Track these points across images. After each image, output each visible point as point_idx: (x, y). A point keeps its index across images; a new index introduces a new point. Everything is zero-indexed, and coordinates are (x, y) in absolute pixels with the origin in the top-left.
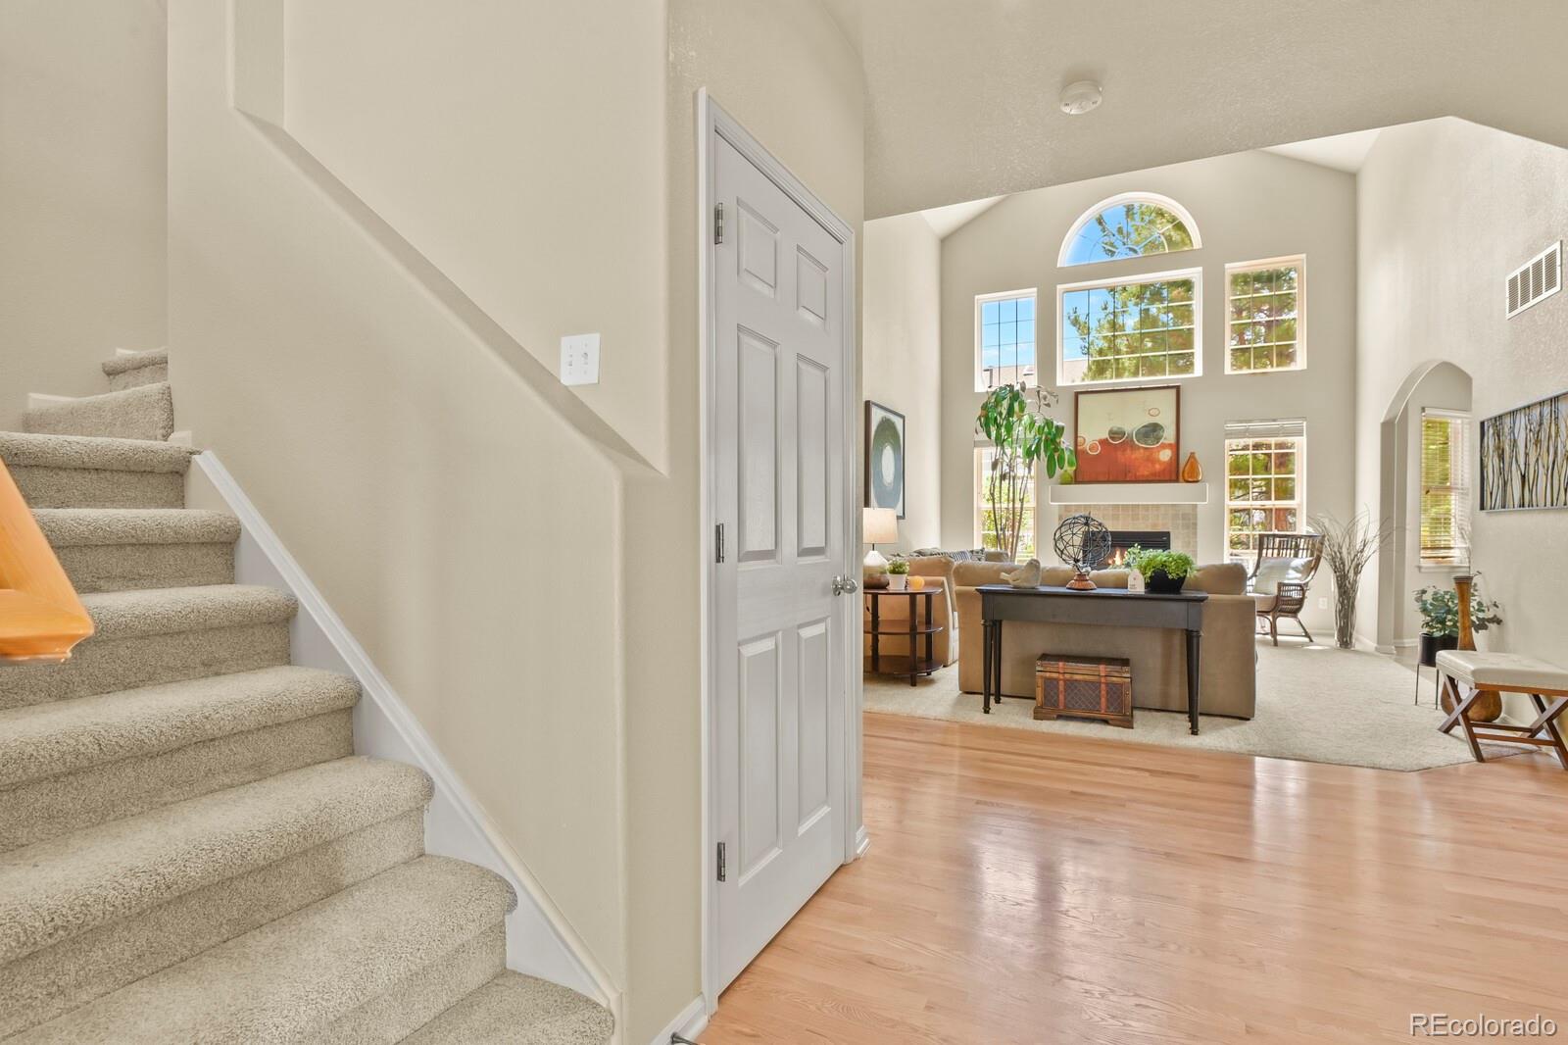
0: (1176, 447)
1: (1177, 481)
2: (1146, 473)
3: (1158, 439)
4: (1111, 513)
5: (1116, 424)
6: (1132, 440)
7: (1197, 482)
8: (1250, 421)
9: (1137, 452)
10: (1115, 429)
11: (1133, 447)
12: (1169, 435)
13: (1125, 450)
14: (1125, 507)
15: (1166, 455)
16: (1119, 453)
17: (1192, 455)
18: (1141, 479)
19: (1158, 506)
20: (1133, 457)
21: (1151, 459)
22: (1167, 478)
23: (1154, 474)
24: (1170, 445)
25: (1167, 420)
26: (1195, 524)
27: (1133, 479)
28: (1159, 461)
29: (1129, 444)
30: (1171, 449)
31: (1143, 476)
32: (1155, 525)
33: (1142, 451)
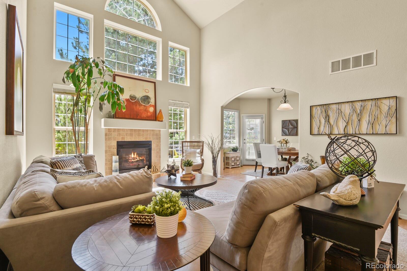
0: (155, 107)
1: (156, 120)
2: (145, 116)
3: (149, 102)
4: (129, 133)
5: (133, 93)
6: (139, 101)
7: (162, 121)
8: (176, 101)
9: (141, 107)
10: (132, 95)
11: (140, 105)
12: (152, 101)
13: (136, 105)
14: (135, 130)
15: (151, 109)
16: (134, 106)
17: (160, 111)
18: (143, 118)
19: (147, 130)
20: (140, 108)
21: (146, 111)
22: (152, 119)
23: (148, 117)
24: (153, 105)
25: (151, 95)
26: (160, 138)
27: (140, 118)
28: (149, 111)
29: (137, 103)
30: (154, 108)
31: (144, 117)
32: (146, 138)
33: (143, 106)
